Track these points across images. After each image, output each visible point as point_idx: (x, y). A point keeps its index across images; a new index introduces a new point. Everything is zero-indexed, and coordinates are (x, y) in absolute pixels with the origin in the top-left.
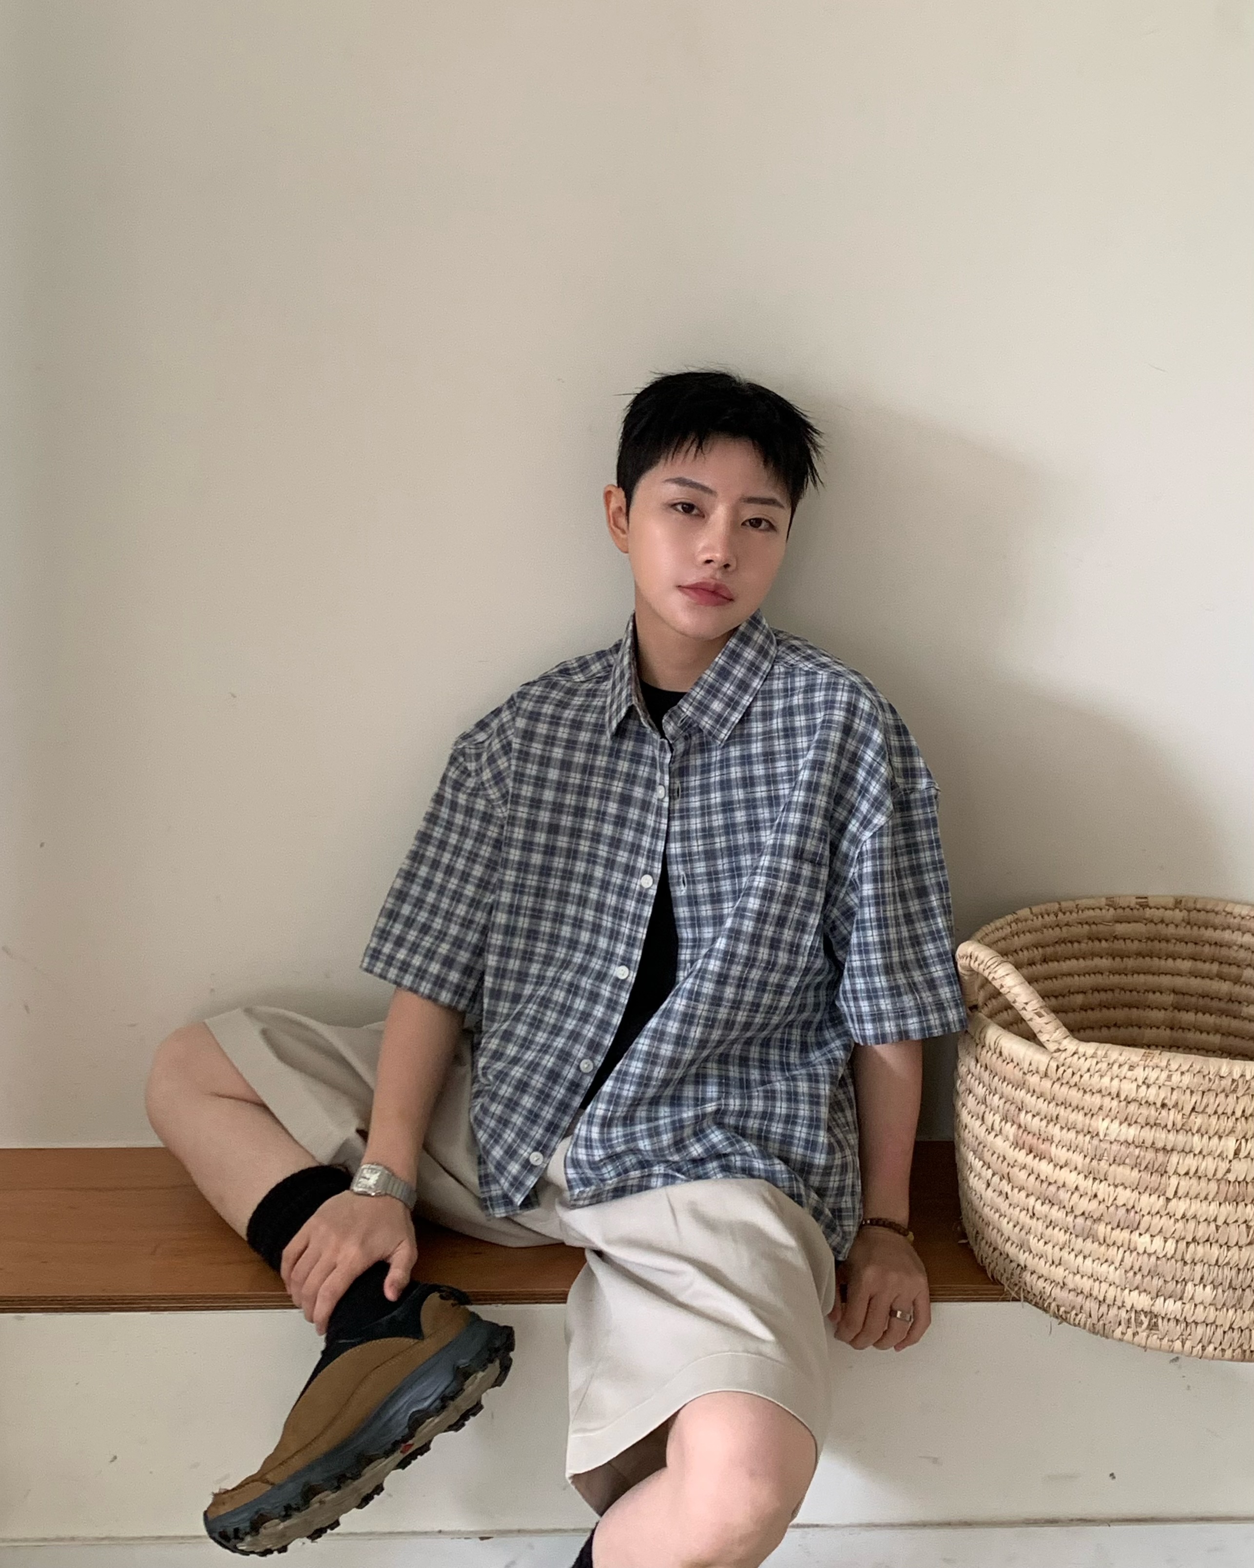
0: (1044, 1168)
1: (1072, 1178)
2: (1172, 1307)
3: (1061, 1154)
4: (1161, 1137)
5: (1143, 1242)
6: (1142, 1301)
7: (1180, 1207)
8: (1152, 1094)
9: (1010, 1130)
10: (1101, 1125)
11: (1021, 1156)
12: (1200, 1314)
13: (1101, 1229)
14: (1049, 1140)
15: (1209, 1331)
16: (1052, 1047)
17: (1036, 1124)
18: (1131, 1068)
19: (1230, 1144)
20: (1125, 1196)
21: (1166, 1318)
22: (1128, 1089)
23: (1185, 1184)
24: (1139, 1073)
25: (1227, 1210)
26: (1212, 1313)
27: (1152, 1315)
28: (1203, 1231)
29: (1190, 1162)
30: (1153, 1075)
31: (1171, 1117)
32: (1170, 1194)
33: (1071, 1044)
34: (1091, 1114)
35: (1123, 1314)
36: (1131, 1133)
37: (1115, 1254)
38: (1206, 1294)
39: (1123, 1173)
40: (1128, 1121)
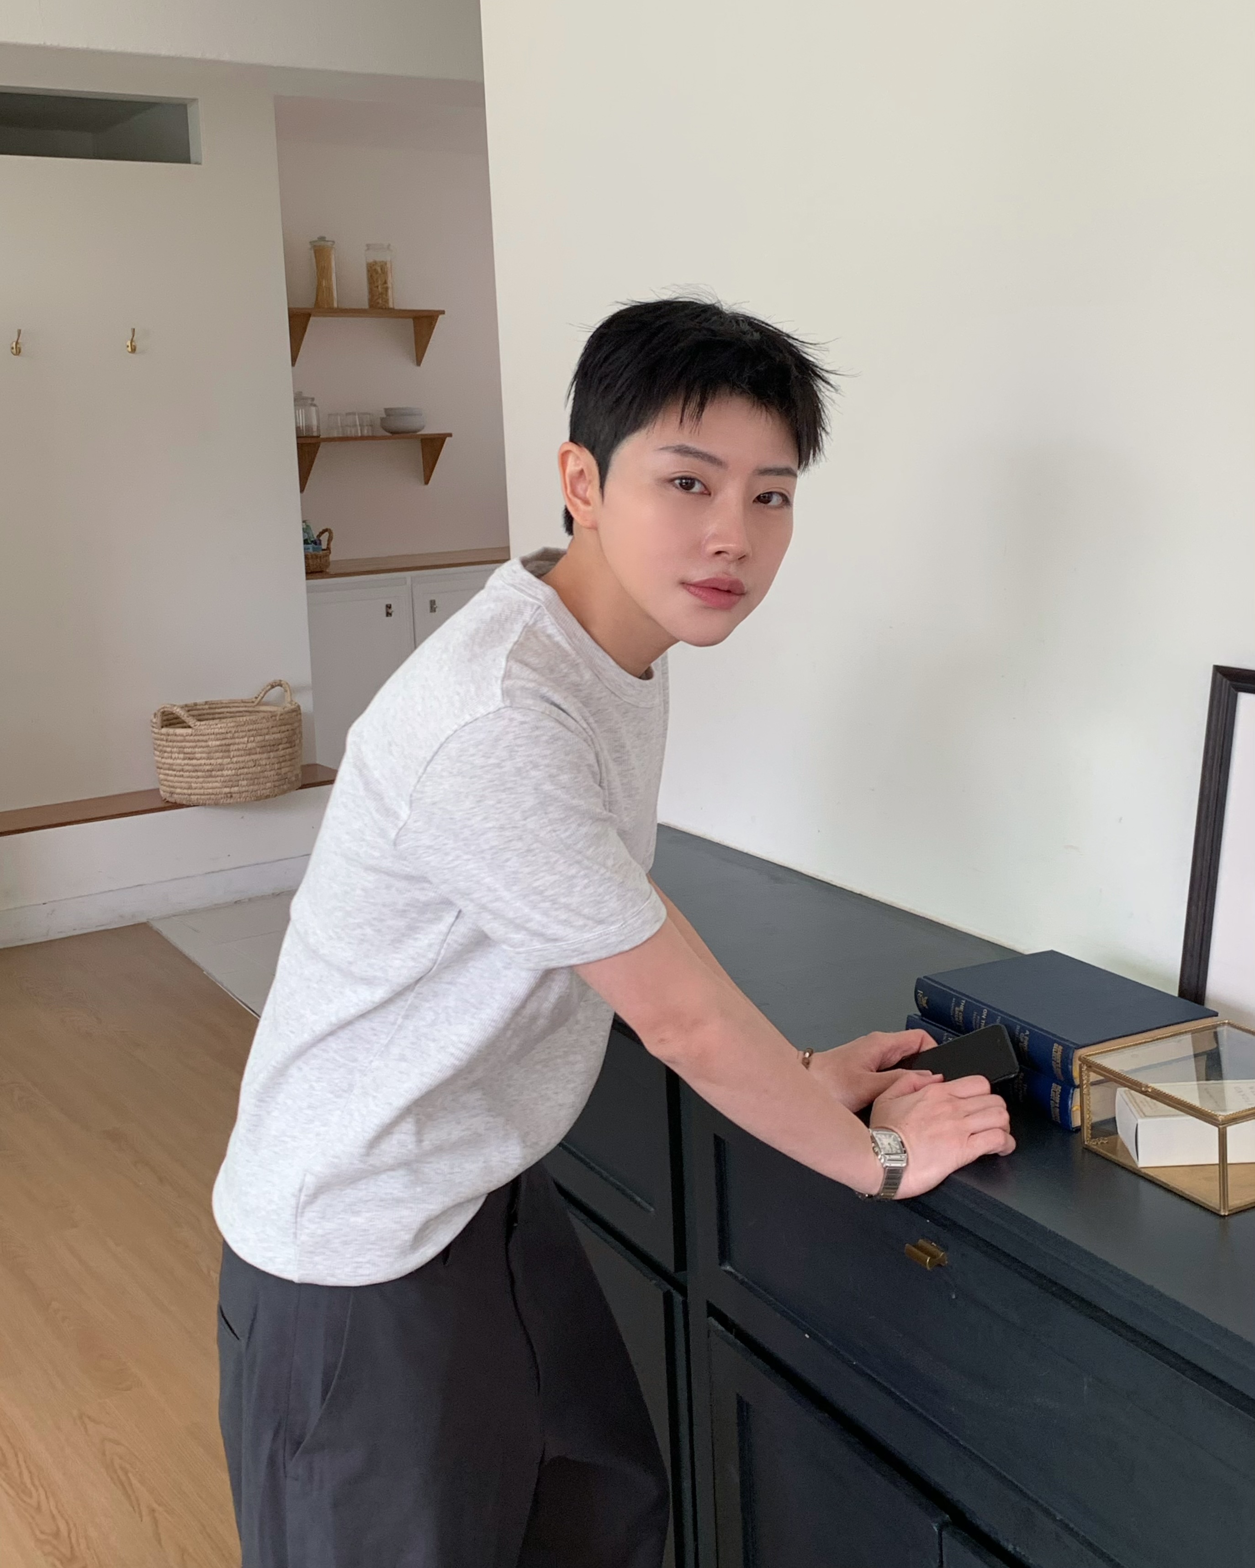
0: (194, 762)
1: (203, 762)
2: (236, 789)
3: (198, 756)
4: (227, 742)
5: (225, 773)
6: (227, 790)
7: (235, 760)
8: (223, 731)
9: (182, 756)
10: (210, 743)
11: (186, 762)
12: (244, 789)
13: (214, 773)
14: (195, 753)
15: (247, 793)
16: (192, 726)
17: (189, 750)
18: (217, 724)
19: (246, 739)
20: (219, 761)
21: (235, 793)
22: (217, 731)
23: (236, 753)
24: (219, 726)
25: (247, 758)
26: (247, 788)
27: (230, 793)
28: (242, 765)
29: (236, 747)
30: (222, 725)
31: (229, 735)
32: (231, 756)
33: (198, 723)
34: (206, 741)
35: (223, 796)
36: (218, 743)
37: (218, 779)
38: (245, 783)
39: (218, 755)
40: (217, 740)
